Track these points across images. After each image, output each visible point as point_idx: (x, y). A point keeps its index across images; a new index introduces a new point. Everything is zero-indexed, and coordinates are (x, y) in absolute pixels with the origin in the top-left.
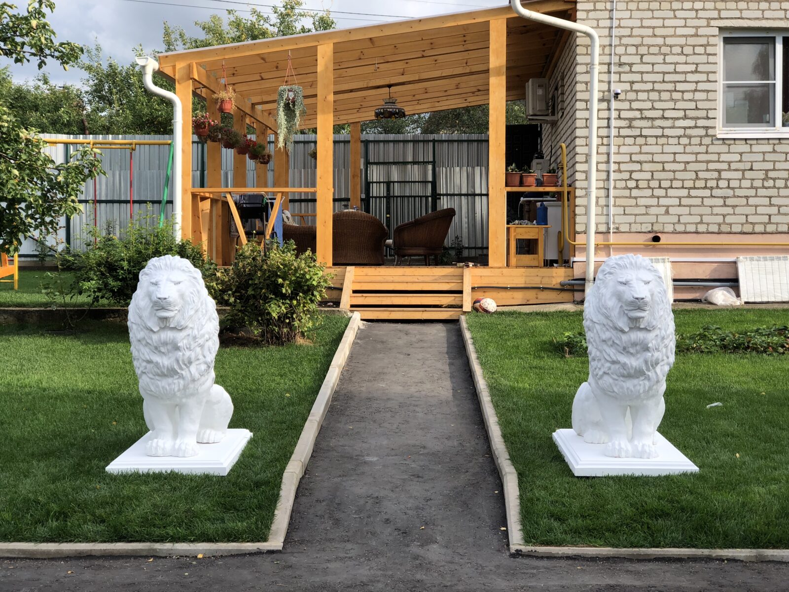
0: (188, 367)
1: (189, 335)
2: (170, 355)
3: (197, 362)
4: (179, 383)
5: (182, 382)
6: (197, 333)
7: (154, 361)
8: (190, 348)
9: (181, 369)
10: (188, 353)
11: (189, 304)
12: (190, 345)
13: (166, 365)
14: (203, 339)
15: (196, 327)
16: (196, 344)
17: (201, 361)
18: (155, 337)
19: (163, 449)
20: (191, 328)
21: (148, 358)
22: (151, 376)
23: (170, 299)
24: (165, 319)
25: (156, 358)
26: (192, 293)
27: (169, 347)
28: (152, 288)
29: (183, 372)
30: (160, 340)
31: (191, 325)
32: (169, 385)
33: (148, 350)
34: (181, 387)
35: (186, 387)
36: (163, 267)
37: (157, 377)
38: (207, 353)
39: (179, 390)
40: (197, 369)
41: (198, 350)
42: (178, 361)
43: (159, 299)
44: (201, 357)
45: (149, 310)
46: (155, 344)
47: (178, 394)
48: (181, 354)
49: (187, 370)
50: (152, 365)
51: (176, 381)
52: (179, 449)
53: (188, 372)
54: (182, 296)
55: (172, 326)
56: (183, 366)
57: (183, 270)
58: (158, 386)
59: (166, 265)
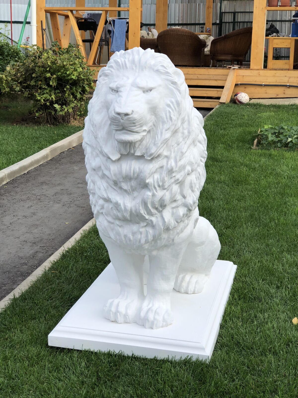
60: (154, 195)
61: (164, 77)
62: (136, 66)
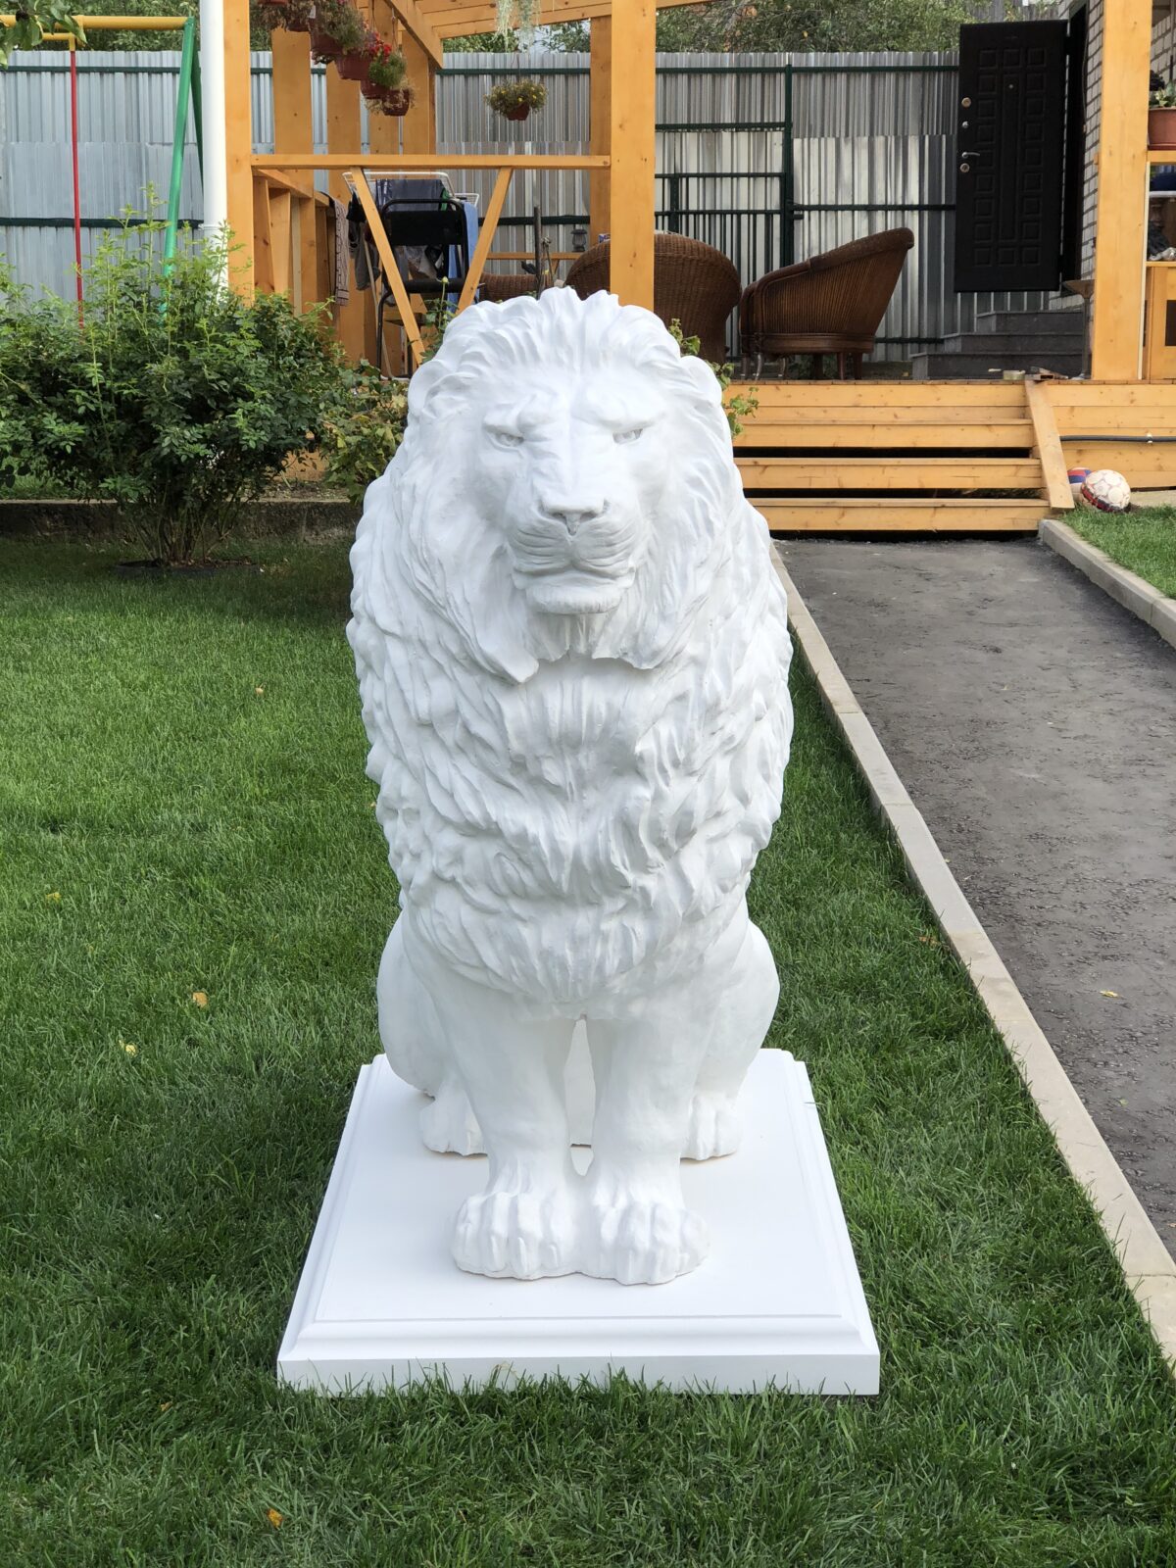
0: (670, 855)
1: (681, 698)
2: (591, 797)
3: (714, 829)
4: (626, 934)
5: (639, 928)
6: (720, 686)
7: (510, 828)
8: (689, 761)
9: (642, 864)
10: (678, 790)
11: (686, 541)
12: (690, 749)
13: (568, 851)
14: (743, 716)
15: (714, 655)
16: (716, 741)
17: (730, 821)
18: (515, 710)
19: (545, 1247)
20: (695, 661)
21: (475, 813)
22: (483, 897)
23: (613, 519)
24: (572, 620)
25: (518, 815)
26: (695, 483)
27: (588, 760)
28: (500, 460)
29: (650, 882)
30: (543, 726)
31: (691, 649)
32: (577, 942)
33: (472, 773)
34: (638, 950)
35: (655, 950)
36: (541, 347)
37: (516, 907)
38: (753, 781)
39: (626, 966)
40: (711, 861)
41: (722, 766)
42: (627, 828)
43: (559, 514)
44: (729, 802)
45: (481, 571)
46: (516, 746)
47: (618, 984)
48: (644, 792)
49: (666, 868)
50: (492, 849)
51: (610, 926)
52: (623, 1247)
53: (671, 882)
54: (653, 496)
55: (602, 652)
56: (653, 854)
57: (648, 365)
58: (516, 948)
59: (558, 335)
60: (658, 797)
61: (668, 385)
62: (570, 352)
